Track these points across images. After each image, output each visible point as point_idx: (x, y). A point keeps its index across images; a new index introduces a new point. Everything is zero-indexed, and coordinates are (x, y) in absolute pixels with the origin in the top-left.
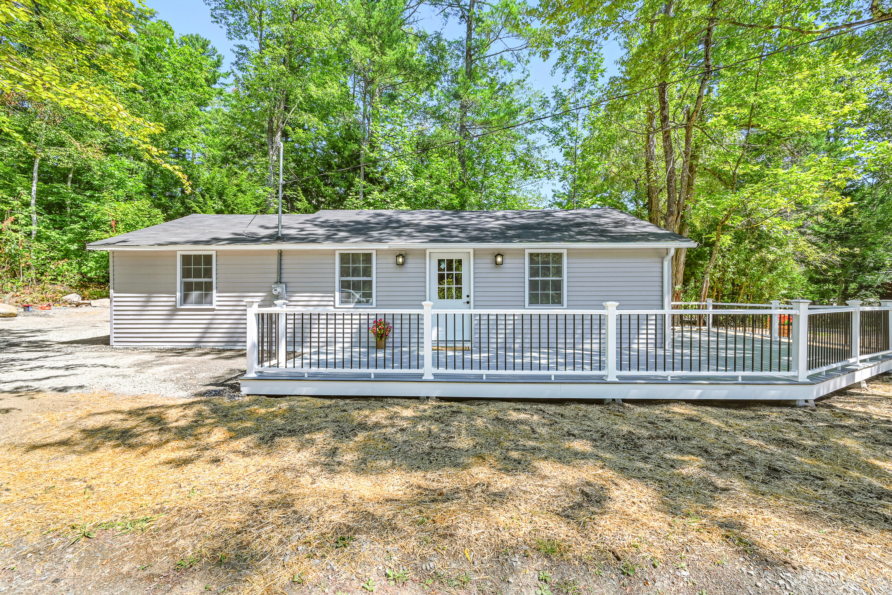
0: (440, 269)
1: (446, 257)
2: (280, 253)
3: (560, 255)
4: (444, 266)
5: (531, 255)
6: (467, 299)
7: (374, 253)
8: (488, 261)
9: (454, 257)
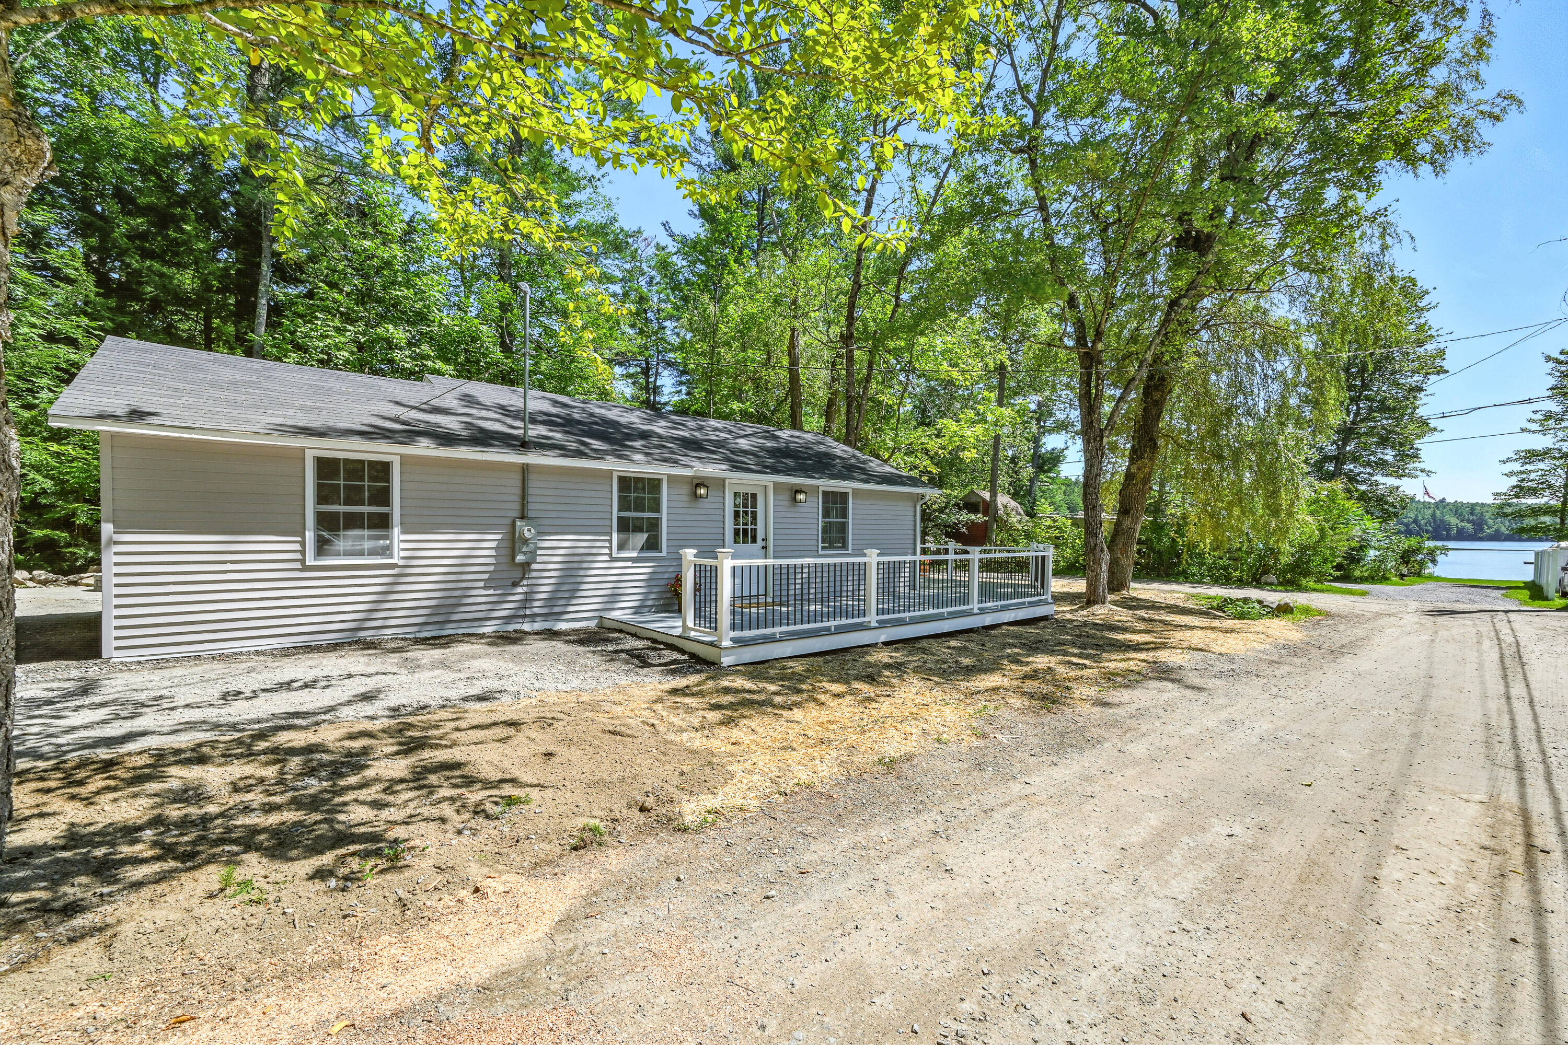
0: (735, 506)
1: (742, 490)
2: (525, 469)
3: (846, 495)
4: (740, 501)
5: (824, 492)
6: (763, 544)
7: (665, 478)
8: (786, 496)
9: (750, 490)
